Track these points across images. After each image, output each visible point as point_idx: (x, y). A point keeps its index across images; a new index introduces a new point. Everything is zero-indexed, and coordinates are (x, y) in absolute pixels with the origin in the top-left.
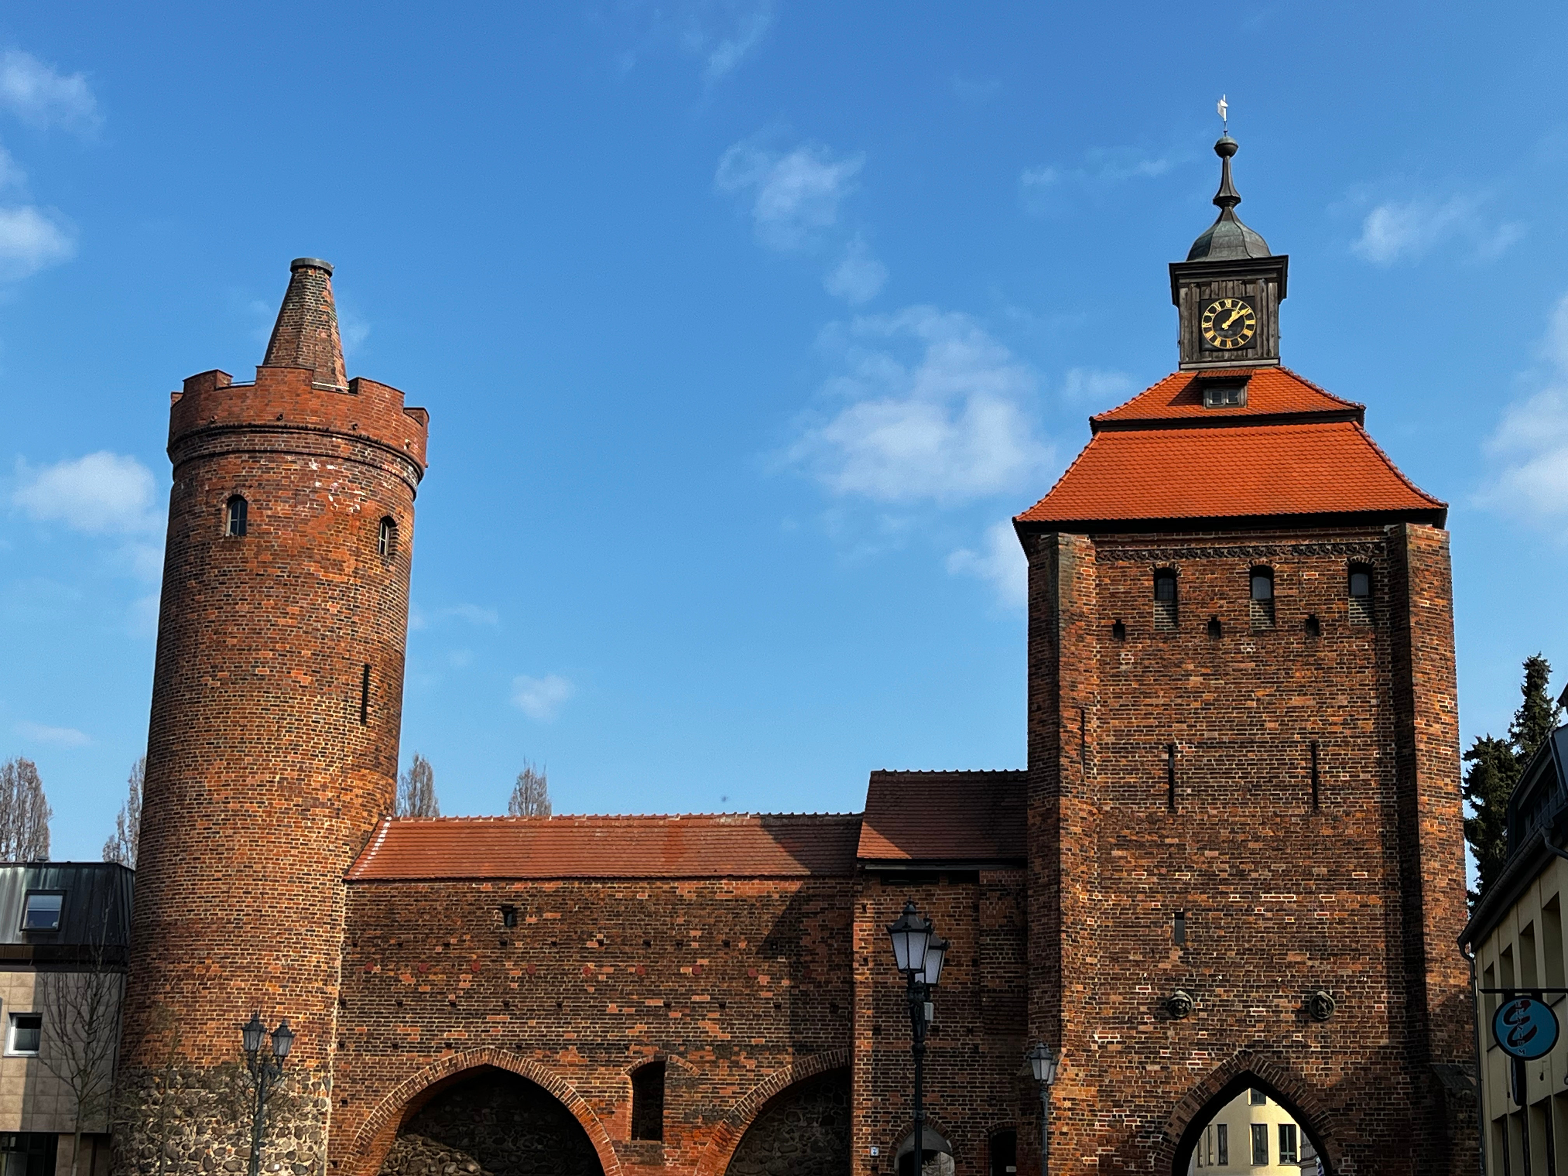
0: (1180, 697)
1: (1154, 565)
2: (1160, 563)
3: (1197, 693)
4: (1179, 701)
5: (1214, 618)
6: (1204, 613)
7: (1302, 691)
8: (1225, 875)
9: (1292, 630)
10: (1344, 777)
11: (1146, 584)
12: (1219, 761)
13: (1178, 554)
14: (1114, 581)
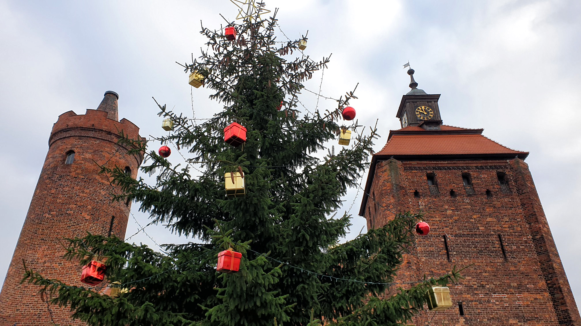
0: (445, 218)
1: (426, 172)
2: (429, 172)
3: (451, 217)
4: (445, 219)
5: (452, 190)
6: (449, 188)
7: (490, 215)
8: (475, 287)
9: (482, 194)
10: (514, 247)
11: (425, 178)
12: (464, 241)
13: (434, 168)
14: (413, 177)
